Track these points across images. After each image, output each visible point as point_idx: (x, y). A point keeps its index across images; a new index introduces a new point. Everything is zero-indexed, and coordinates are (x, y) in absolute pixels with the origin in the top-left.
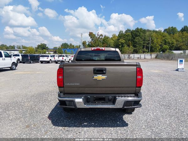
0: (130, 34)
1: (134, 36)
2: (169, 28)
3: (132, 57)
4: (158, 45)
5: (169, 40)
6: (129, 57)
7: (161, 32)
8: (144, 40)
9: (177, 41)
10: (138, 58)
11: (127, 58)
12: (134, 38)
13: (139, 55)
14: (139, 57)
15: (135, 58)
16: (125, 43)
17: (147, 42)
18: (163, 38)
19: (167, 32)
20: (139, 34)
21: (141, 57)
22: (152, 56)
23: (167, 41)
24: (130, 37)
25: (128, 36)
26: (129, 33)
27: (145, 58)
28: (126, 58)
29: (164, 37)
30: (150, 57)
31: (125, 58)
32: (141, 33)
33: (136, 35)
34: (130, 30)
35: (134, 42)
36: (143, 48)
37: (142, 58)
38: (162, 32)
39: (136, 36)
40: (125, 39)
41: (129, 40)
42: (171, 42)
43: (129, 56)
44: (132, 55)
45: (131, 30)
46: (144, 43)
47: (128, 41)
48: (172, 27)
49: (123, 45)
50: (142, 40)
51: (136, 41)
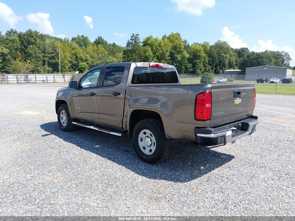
0: (17, 38)
1: (26, 44)
2: (78, 37)
3: (33, 79)
4: (66, 61)
5: (82, 55)
6: (27, 80)
7: (68, 41)
8: (44, 52)
9: (91, 57)
10: (43, 80)
11: (23, 82)
12: (26, 47)
13: (45, 77)
14: (45, 79)
15: (37, 82)
16: (9, 54)
17: (50, 56)
18: (73, 52)
19: (77, 42)
20: (33, 41)
21: (48, 79)
22: (66, 79)
23: (78, 56)
24: (18, 45)
25: (13, 41)
26: (15, 37)
27: (54, 82)
28: (21, 82)
29: (73, 49)
30: (63, 79)
31: (19, 82)
32: (38, 40)
33: (29, 41)
34: (16, 32)
35: (25, 53)
36: (44, 64)
37: (51, 81)
38: (70, 41)
39: (29, 43)
40: (7, 46)
41: (16, 50)
42: (84, 58)
43: (27, 77)
44: (31, 77)
45: (18, 32)
46: (44, 57)
47: (14, 51)
48: (82, 36)
49: (6, 57)
50: (40, 51)
51: (30, 51)
